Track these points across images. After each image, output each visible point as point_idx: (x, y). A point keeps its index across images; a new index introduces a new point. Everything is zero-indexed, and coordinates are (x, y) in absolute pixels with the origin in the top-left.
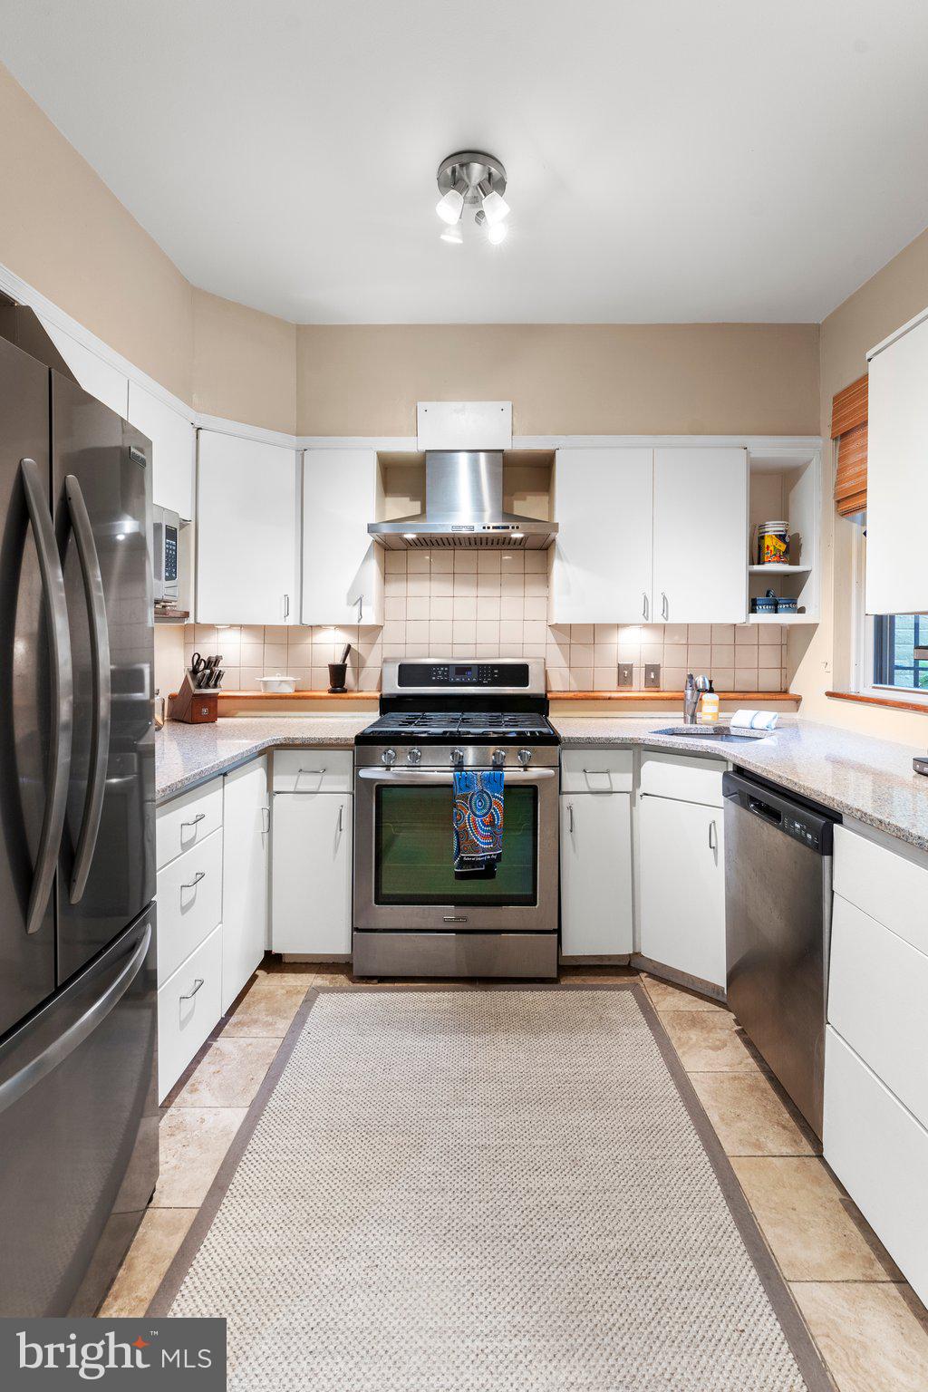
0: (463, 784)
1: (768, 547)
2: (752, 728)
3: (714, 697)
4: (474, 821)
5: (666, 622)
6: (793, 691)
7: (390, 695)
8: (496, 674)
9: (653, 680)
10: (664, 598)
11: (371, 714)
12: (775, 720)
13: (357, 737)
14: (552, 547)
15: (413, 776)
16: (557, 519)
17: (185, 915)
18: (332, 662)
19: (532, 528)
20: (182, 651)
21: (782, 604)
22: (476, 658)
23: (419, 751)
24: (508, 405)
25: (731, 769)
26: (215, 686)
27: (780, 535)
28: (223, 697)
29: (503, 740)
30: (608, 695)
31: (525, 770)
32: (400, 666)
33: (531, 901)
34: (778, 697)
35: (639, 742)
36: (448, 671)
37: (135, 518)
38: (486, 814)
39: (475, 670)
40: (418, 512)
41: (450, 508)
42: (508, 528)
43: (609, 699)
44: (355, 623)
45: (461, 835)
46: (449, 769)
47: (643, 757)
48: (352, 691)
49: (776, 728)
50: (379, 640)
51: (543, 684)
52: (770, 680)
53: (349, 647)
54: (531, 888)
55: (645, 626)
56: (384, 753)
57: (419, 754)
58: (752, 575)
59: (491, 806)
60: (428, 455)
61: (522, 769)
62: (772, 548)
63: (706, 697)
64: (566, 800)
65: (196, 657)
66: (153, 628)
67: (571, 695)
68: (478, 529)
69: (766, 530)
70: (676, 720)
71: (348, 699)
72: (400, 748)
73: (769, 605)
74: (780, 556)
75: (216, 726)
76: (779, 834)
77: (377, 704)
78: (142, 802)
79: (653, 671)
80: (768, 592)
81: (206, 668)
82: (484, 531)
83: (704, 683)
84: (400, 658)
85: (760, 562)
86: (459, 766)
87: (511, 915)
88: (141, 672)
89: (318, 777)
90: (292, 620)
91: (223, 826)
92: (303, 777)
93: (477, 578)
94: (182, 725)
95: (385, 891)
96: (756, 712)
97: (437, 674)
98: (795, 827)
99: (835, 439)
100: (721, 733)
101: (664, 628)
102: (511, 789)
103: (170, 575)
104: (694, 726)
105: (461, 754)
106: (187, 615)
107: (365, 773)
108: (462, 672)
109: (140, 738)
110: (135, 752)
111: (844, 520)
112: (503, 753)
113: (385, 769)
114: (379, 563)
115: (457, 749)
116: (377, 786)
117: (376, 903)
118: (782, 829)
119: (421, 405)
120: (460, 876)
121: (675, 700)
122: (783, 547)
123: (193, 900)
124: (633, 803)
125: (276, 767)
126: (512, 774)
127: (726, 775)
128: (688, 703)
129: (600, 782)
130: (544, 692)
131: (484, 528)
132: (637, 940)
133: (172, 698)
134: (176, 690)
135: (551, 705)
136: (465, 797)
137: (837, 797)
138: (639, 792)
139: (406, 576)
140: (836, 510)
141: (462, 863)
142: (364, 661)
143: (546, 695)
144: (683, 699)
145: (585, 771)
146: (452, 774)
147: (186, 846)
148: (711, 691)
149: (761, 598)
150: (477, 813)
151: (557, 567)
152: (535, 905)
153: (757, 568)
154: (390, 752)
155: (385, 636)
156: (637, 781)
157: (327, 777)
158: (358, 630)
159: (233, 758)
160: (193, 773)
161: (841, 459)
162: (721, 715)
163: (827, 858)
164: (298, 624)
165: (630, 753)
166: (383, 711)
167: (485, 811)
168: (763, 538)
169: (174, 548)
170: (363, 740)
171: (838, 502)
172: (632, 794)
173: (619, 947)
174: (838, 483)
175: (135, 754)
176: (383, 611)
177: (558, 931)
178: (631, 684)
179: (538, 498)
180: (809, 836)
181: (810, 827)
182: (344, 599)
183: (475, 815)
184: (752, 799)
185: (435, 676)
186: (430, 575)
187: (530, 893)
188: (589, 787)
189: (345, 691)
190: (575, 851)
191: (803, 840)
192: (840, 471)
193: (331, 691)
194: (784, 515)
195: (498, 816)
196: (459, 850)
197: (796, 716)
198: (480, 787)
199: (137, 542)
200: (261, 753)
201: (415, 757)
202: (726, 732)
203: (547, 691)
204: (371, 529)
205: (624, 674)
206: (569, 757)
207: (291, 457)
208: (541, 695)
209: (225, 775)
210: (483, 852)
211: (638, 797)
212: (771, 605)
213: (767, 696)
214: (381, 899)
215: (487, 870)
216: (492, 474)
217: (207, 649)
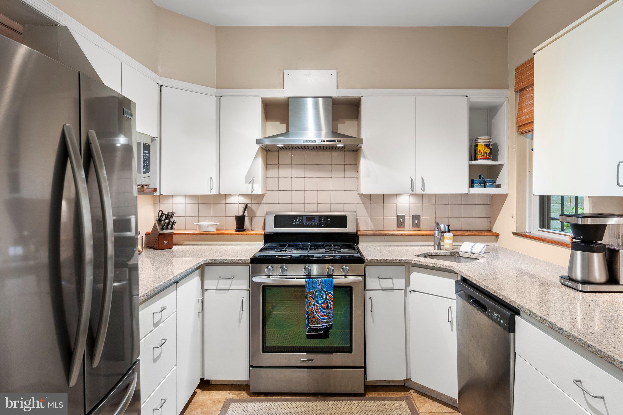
0: (311, 286)
1: (480, 151)
2: (472, 253)
3: (450, 235)
4: (317, 306)
5: (423, 193)
6: (494, 230)
7: (270, 232)
8: (329, 221)
9: (416, 224)
10: (422, 179)
11: (259, 243)
12: (485, 248)
13: (251, 259)
14: (360, 150)
15: (282, 280)
16: (362, 137)
17: (156, 363)
18: (237, 214)
19: (348, 141)
20: (153, 208)
21: (488, 183)
22: (317, 212)
23: (286, 267)
24: (334, 72)
25: (459, 279)
26: (171, 228)
27: (487, 144)
28: (176, 234)
29: (333, 261)
30: (391, 232)
31: (346, 278)
32: (276, 217)
33: (349, 350)
34: (486, 234)
35: (409, 261)
36: (302, 219)
37: (125, 136)
38: (324, 302)
39: (317, 219)
40: (284, 131)
41: (302, 129)
42: (334, 141)
43: (392, 235)
44: (250, 193)
45: (309, 314)
46: (303, 277)
47: (410, 270)
48: (248, 230)
49: (485, 253)
50: (263, 202)
51: (355, 227)
52: (482, 224)
53: (246, 206)
54: (349, 342)
55: (412, 194)
56: (266, 268)
57: (286, 268)
58: (471, 166)
59: (326, 298)
60: (290, 99)
61: (343, 277)
62: (482, 151)
63: (447, 235)
64: (368, 294)
65: (161, 212)
66: (137, 197)
67: (371, 233)
68: (318, 142)
69: (479, 141)
70: (429, 248)
71: (246, 235)
72: (276, 265)
73: (481, 183)
74: (486, 156)
75: (172, 251)
76: (486, 318)
77: (262, 237)
78: (131, 296)
79: (416, 218)
80: (480, 176)
81: (166, 219)
82: (322, 143)
83: (445, 228)
84: (276, 212)
85: (476, 159)
86: (309, 275)
87: (338, 358)
88: (129, 221)
89: (229, 281)
90: (214, 192)
91: (176, 311)
92: (221, 281)
93: (318, 167)
94: (153, 250)
95: (268, 344)
96: (473, 243)
97: (296, 221)
98: (494, 316)
99: (517, 92)
100: (455, 255)
101: (422, 196)
102: (338, 288)
103: (146, 170)
104: (439, 251)
105: (310, 268)
106: (155, 190)
107: (256, 279)
108: (310, 220)
109: (129, 259)
110: (127, 268)
111: (522, 137)
112: (333, 268)
113: (267, 277)
114: (263, 159)
115: (308, 265)
116: (263, 286)
117: (263, 351)
118: (488, 316)
119: (286, 72)
120: (310, 337)
121: (428, 236)
122: (488, 151)
123: (161, 353)
124: (405, 295)
125: (206, 275)
126: (338, 280)
127: (457, 282)
128: (436, 238)
129: (387, 284)
130: (355, 231)
131: (322, 141)
132: (408, 372)
133: (147, 234)
134: (150, 229)
135: (360, 238)
136: (312, 293)
137: (517, 301)
138: (409, 289)
139: (278, 166)
140: (518, 131)
141: (311, 330)
142: (255, 213)
143: (357, 233)
144: (433, 235)
145: (378, 278)
146: (304, 280)
147: (155, 325)
148: (449, 231)
149: (476, 179)
150: (319, 302)
151: (363, 162)
152: (351, 352)
153: (474, 162)
154: (270, 267)
155: (266, 199)
156: (408, 283)
157: (234, 281)
158: (251, 197)
159: (182, 273)
160: (160, 284)
161: (520, 103)
162: (455, 244)
163: (512, 335)
164: (218, 193)
165: (403, 268)
166: (266, 242)
167: (323, 301)
168: (477, 145)
169: (148, 155)
170: (255, 260)
171: (519, 127)
172: (405, 291)
173: (399, 376)
174: (518, 116)
175: (127, 269)
176: (265, 186)
177: (365, 367)
178: (404, 226)
179: (352, 122)
180: (502, 321)
181: (503, 316)
182: (243, 180)
183: (318, 303)
184: (471, 297)
185: (295, 222)
186: (291, 165)
187: (349, 345)
188: (381, 286)
189: (244, 230)
190: (373, 322)
191: (499, 323)
192: (520, 110)
193: (237, 231)
194: (489, 133)
195: (330, 305)
196: (309, 323)
197: (497, 245)
198: (320, 287)
199: (128, 148)
200: (197, 268)
201: (284, 270)
202: (457, 255)
203: (357, 230)
204: (258, 141)
205: (400, 221)
206: (369, 270)
207: (213, 101)
208: (354, 233)
209: (177, 282)
210: (322, 324)
211: (408, 292)
212: (482, 183)
213: (480, 233)
214: (266, 349)
215: (325, 333)
216: (326, 110)
217: (166, 208)
